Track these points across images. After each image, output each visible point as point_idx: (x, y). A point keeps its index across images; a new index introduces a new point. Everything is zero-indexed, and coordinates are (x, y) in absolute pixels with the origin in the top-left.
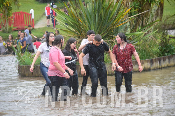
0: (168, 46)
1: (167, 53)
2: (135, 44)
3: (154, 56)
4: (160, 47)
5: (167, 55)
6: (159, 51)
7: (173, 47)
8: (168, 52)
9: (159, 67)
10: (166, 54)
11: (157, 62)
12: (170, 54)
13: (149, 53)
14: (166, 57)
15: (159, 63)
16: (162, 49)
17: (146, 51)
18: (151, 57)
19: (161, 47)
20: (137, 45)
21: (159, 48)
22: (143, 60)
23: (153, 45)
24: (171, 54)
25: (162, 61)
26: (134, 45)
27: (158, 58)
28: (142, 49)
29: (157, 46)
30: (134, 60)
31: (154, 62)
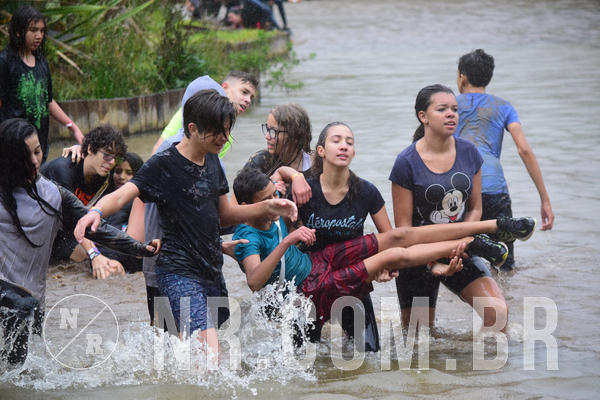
0: (185, 58)
1: (182, 79)
2: (76, 43)
3: (141, 87)
4: (160, 57)
6: (156, 73)
7: (200, 59)
8: (184, 77)
9: (154, 126)
10: (179, 83)
11: (150, 109)
13: (125, 76)
14: (179, 94)
15: (155, 111)
16: (165, 66)
17: (115, 70)
18: (131, 91)
19: (164, 58)
20: (82, 48)
21: (155, 63)
22: (105, 100)
23: (138, 52)
25: (166, 106)
26: (75, 47)
27: (154, 94)
28: (100, 64)
29: (151, 55)
30: (73, 98)
31: (141, 109)
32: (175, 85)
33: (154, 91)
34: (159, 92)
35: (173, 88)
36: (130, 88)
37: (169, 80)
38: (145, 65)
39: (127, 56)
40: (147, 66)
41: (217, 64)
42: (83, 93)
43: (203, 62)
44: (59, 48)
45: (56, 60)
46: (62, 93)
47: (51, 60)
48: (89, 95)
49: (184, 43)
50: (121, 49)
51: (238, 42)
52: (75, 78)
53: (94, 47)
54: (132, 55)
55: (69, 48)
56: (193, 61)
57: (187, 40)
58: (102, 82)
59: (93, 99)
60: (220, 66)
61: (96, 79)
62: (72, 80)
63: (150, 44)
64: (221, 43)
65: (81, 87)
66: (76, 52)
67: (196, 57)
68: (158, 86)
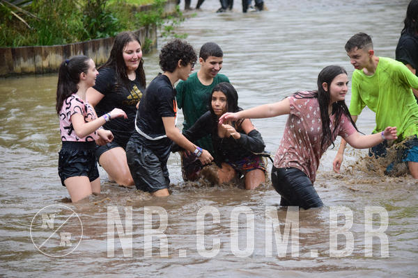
32: (97, 35)
33: (82, 40)
34: (85, 41)
35: (95, 38)
36: (64, 38)
37: (92, 32)
38: (74, 22)
39: (62, 15)
40: (76, 22)
41: (125, 21)
42: (30, 42)
43: (116, 20)
44: (13, 9)
45: (11, 18)
46: (15, 42)
47: (7, 17)
48: (35, 43)
49: (103, 6)
50: (57, 10)
51: (141, 5)
52: (24, 31)
53: (38, 8)
54: (65, 14)
55: (20, 9)
56: (110, 19)
57: (105, 4)
58: (44, 34)
59: (37, 46)
60: (129, 23)
61: (39, 32)
62: (22, 32)
63: (78, 6)
64: (129, 6)
65: (29, 37)
66: (25, 12)
67: (111, 16)
68: (85, 37)
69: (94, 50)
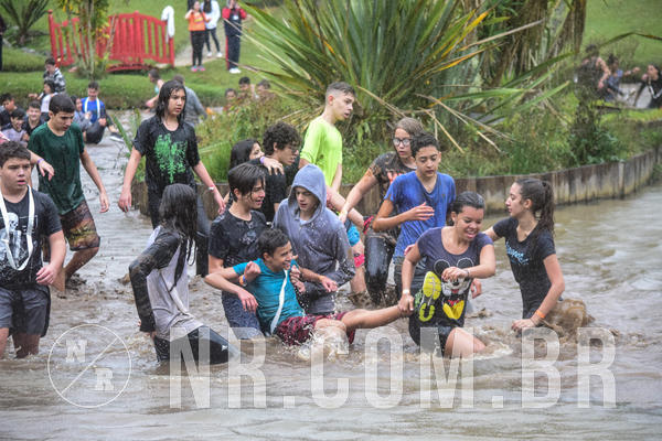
0: (597, 136)
1: (593, 155)
2: (495, 124)
3: (555, 164)
4: (573, 136)
5: (594, 162)
6: (568, 150)
7: (612, 136)
8: (596, 154)
9: (566, 200)
10: (591, 159)
11: (562, 184)
12: (602, 161)
13: (540, 153)
14: (590, 170)
15: (567, 185)
16: (578, 144)
17: (530, 148)
18: (545, 168)
19: (577, 136)
20: (502, 129)
21: (568, 141)
23: (552, 131)
24: (605, 158)
25: (578, 181)
26: (494, 128)
27: (566, 170)
28: (517, 143)
29: (564, 134)
30: (491, 174)
31: (554, 183)
32: (588, 160)
33: (567, 167)
34: (572, 168)
35: (584, 164)
36: (544, 164)
37: (581, 157)
38: (558, 143)
39: (542, 134)
40: (560, 144)
41: (628, 141)
42: (500, 170)
43: (614, 140)
44: (479, 128)
45: (476, 139)
46: (481, 170)
47: (472, 139)
48: (507, 172)
49: (597, 122)
50: (536, 128)
51: (649, 121)
52: (493, 156)
53: (511, 127)
54: (546, 134)
55: (489, 129)
56: (605, 138)
57: (599, 120)
58: (518, 159)
59: (509, 175)
60: (631, 143)
61: (512, 157)
62: (490, 157)
63: (565, 123)
64: (633, 121)
65: (499, 164)
66: (495, 132)
67: (608, 135)
68: (572, 162)
69: (583, 180)
